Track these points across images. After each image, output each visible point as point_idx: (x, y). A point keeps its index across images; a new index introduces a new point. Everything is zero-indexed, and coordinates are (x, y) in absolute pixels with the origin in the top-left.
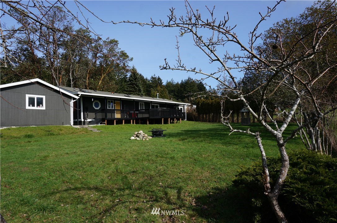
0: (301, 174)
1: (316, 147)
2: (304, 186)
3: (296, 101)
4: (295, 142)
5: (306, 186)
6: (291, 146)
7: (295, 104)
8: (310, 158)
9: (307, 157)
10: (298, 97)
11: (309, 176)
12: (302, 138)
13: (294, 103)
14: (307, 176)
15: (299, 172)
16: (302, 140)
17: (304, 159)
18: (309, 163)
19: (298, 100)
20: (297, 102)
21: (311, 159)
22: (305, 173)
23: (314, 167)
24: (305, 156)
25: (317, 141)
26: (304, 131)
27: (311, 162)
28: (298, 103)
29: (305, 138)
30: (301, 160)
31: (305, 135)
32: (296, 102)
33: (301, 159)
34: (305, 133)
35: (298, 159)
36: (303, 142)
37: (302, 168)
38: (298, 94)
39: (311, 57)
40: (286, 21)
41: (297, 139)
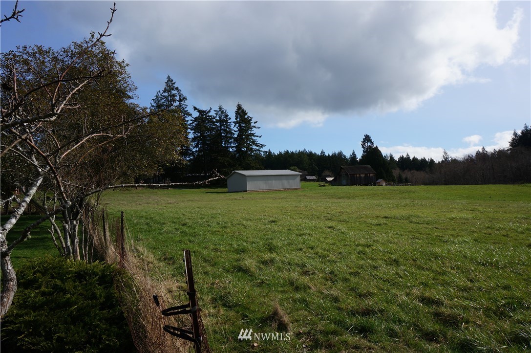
0: (37, 297)
1: (71, 250)
2: (38, 315)
3: (35, 181)
4: (44, 245)
5: (42, 315)
6: (36, 253)
7: (33, 186)
8: (54, 268)
9: (51, 268)
10: (38, 174)
11: (48, 298)
12: (54, 238)
13: (32, 183)
14: (46, 298)
15: (33, 295)
16: (54, 241)
17: (44, 272)
18: (52, 277)
19: (39, 180)
20: (37, 182)
21: (56, 270)
22: (43, 294)
23: (58, 283)
24: (47, 267)
25: (73, 242)
26: (57, 227)
27: (55, 275)
28: (38, 185)
29: (58, 238)
30: (40, 274)
31: (58, 234)
32: (35, 183)
33: (41, 272)
34: (58, 230)
35: (34, 273)
36: (55, 244)
37: (39, 287)
38: (40, 170)
39: (52, 118)
40: (40, 48)
41: (47, 241)
